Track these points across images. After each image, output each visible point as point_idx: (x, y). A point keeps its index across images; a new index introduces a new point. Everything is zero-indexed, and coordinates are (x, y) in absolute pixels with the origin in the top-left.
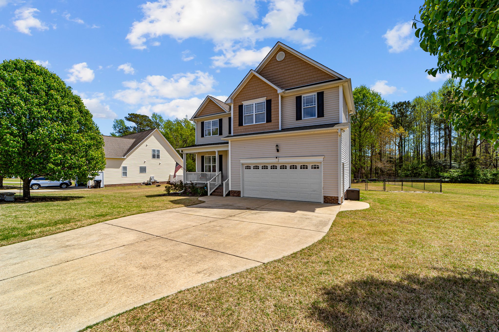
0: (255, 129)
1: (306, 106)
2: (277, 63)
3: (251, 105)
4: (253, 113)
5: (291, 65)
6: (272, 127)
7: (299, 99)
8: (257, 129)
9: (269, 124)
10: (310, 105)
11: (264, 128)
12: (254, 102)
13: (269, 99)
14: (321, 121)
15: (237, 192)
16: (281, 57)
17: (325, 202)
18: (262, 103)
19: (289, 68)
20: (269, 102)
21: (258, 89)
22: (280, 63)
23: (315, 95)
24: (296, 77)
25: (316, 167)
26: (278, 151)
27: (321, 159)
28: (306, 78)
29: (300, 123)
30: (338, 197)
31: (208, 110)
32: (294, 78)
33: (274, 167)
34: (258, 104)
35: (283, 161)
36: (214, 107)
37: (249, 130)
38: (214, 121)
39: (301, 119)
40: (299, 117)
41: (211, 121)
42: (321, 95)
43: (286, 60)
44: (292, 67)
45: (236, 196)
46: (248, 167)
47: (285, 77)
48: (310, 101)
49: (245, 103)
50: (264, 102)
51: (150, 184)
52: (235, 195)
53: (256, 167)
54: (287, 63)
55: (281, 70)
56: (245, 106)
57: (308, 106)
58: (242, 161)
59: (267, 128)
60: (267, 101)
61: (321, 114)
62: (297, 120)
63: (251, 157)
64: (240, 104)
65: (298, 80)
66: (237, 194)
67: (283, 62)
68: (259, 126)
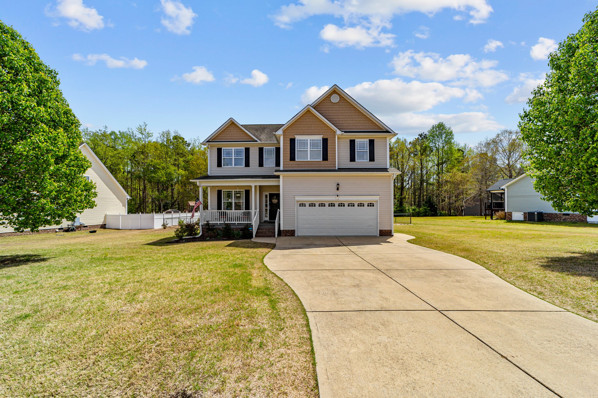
0: (310, 166)
1: (359, 150)
2: (331, 104)
3: (305, 140)
4: (307, 149)
5: (345, 109)
6: (328, 165)
7: (352, 143)
8: (312, 166)
9: (325, 162)
10: (363, 150)
11: (320, 165)
12: (309, 138)
13: (325, 137)
14: (372, 165)
15: (290, 231)
16: (335, 99)
17: (380, 235)
18: (318, 140)
19: (343, 112)
20: (325, 141)
21: (313, 126)
22: (333, 104)
23: (367, 141)
24: (350, 122)
25: (371, 205)
26: (338, 189)
27: (377, 198)
28: (359, 125)
29: (353, 165)
30: (391, 230)
31: (228, 135)
32: (347, 122)
33: (332, 205)
34: (313, 140)
35: (342, 199)
36: (238, 133)
37: (303, 166)
38: (237, 149)
39: (355, 161)
40: (353, 159)
41: (233, 148)
42: (372, 142)
43: (340, 104)
44: (346, 112)
45: (289, 236)
46: (302, 205)
47: (339, 119)
48: (362, 145)
49: (298, 138)
50: (320, 140)
51: (73, 230)
52: (288, 234)
53: (312, 205)
54: (341, 106)
55: (335, 112)
56: (297, 140)
57: (361, 150)
58: (297, 198)
59: (323, 166)
60: (324, 139)
61: (372, 159)
62: (351, 161)
63: (308, 194)
64: (292, 137)
65: (351, 125)
66: (291, 233)
67: (337, 104)
68: (314, 163)
